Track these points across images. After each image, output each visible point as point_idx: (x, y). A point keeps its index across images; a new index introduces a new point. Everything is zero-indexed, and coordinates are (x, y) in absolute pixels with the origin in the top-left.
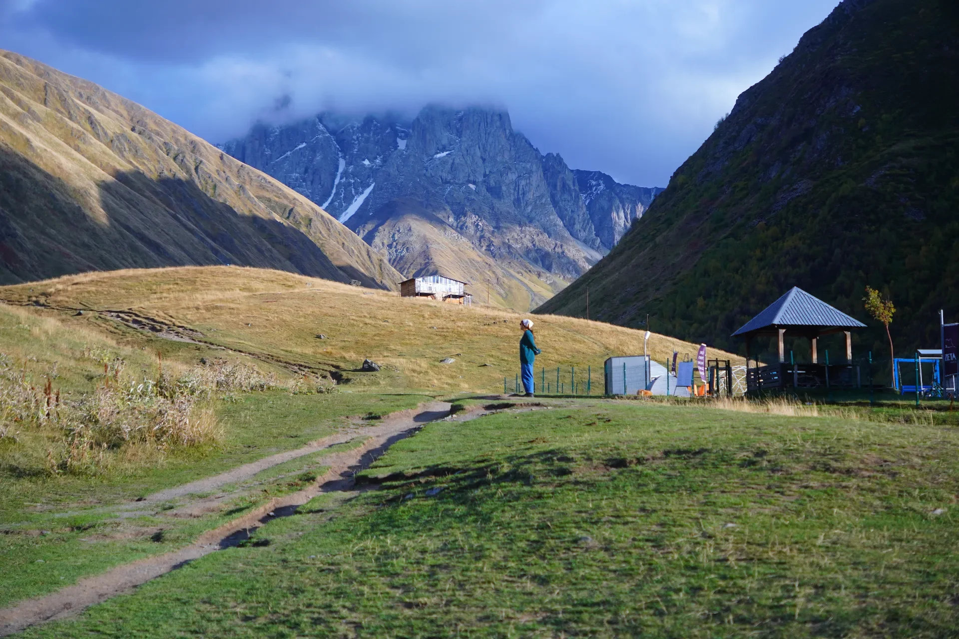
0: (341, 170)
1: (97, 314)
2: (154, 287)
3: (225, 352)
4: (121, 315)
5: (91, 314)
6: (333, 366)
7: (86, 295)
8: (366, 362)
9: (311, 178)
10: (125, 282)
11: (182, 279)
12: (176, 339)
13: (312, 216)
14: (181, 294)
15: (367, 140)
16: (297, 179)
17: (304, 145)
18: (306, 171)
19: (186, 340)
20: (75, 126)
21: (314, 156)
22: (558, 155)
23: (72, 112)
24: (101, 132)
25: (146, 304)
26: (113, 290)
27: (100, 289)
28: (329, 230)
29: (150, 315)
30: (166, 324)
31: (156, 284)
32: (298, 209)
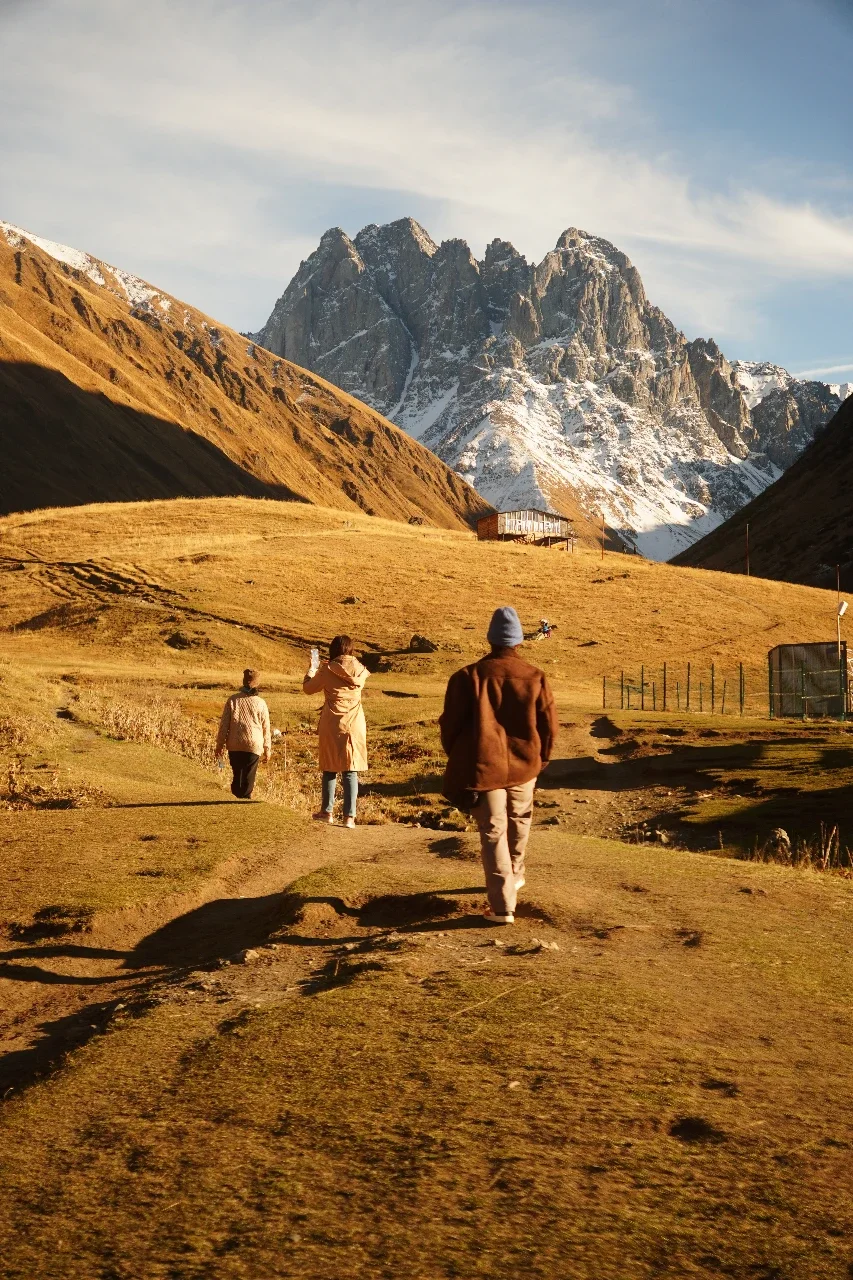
0: (414, 365)
1: (44, 568)
2: (130, 529)
3: (210, 624)
4: (76, 569)
5: (35, 568)
6: (368, 644)
7: (37, 540)
8: (416, 638)
9: (373, 378)
10: (91, 521)
11: (170, 518)
12: (144, 604)
13: (374, 428)
14: (165, 538)
15: (449, 324)
16: (355, 378)
17: (365, 332)
18: (366, 368)
19: (157, 606)
20: (58, 310)
21: (378, 346)
22: (710, 340)
23: (54, 291)
24: (91, 318)
25: (115, 552)
26: (74, 533)
27: (56, 532)
28: (397, 448)
29: (115, 570)
30: (134, 583)
31: (136, 524)
32: (355, 420)
